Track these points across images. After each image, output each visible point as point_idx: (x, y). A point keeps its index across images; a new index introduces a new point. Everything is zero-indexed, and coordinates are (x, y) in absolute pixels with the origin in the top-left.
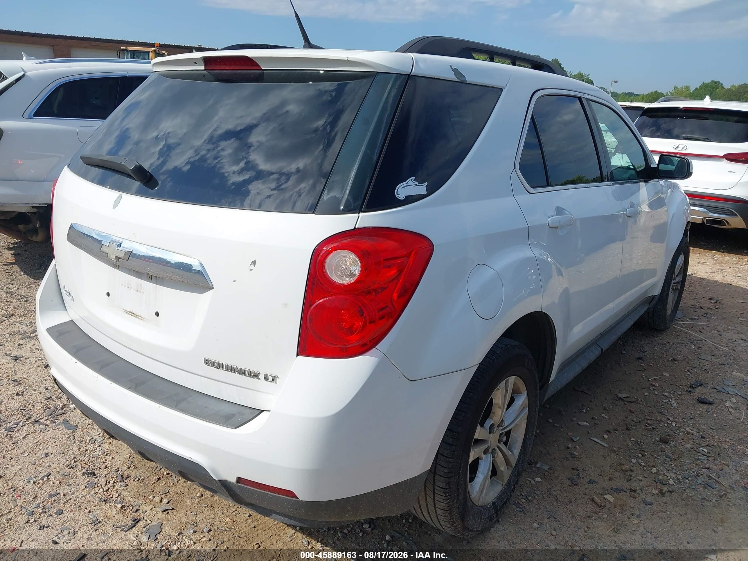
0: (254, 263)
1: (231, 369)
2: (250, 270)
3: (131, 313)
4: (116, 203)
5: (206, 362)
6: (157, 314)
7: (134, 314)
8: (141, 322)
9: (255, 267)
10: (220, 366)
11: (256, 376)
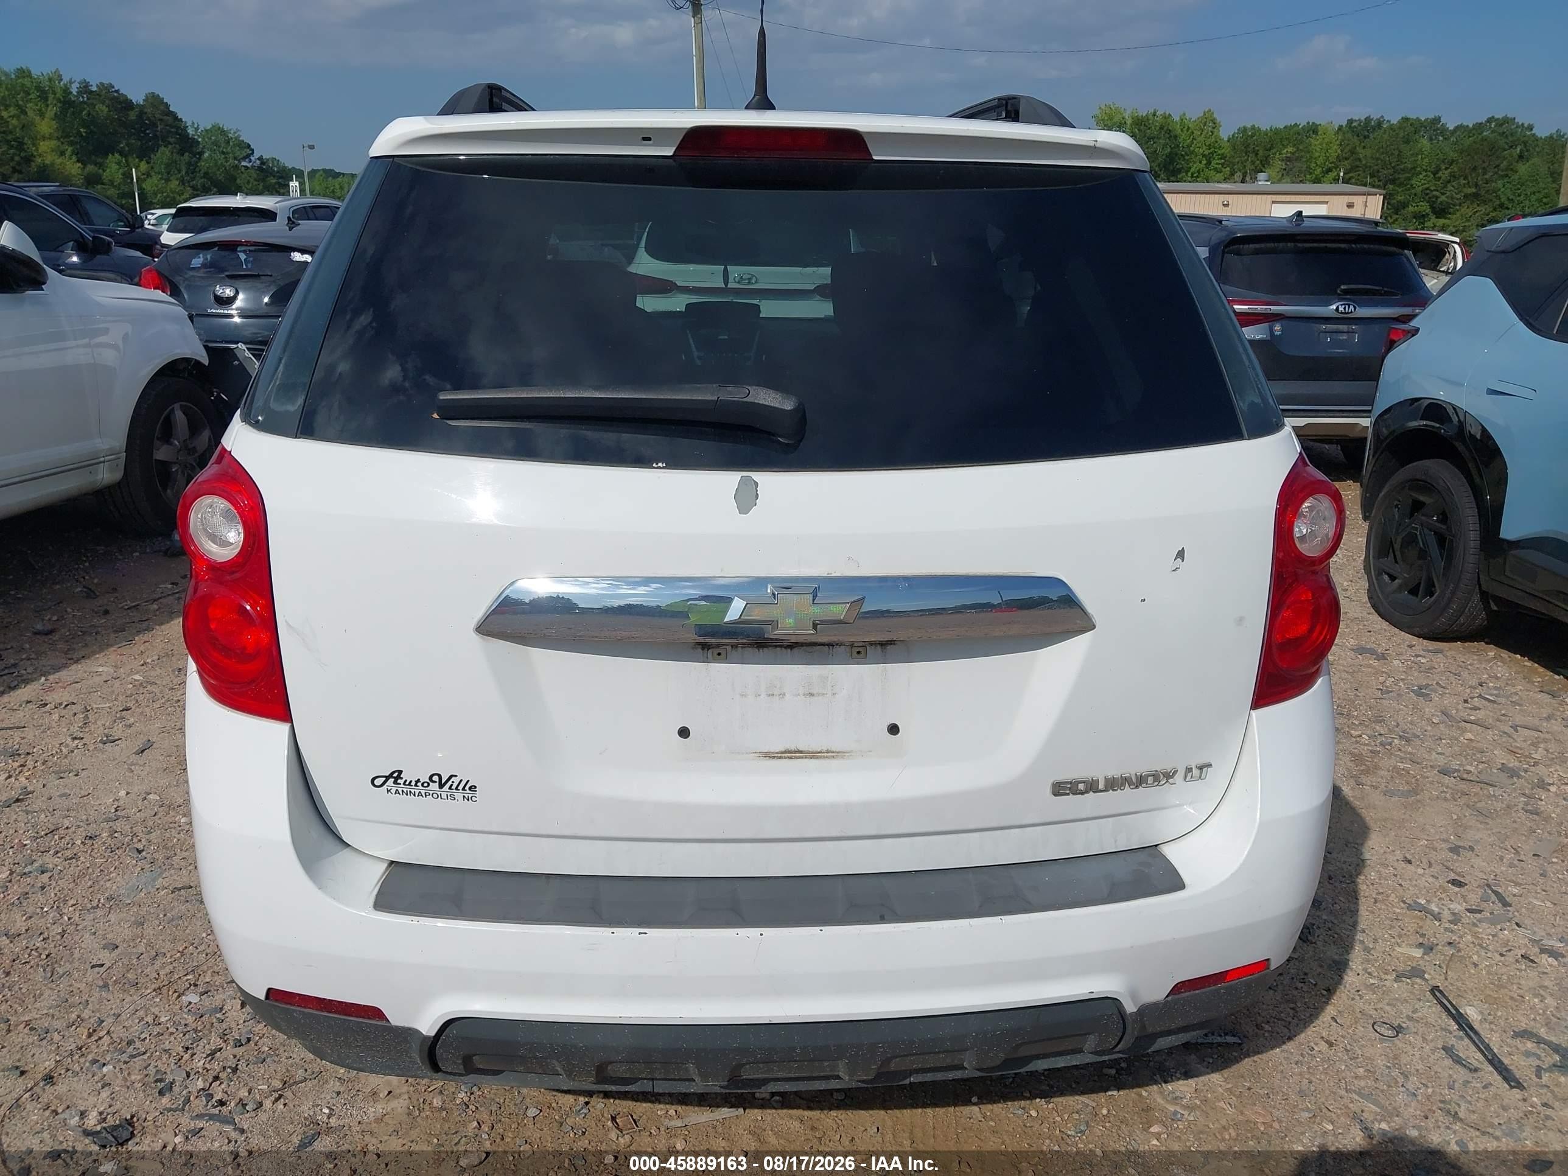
0: (1181, 554)
1: (1113, 784)
2: (1174, 570)
3: (790, 752)
4: (746, 499)
5: (1060, 789)
6: (894, 729)
7: (801, 752)
8: (834, 763)
9: (1183, 561)
10: (1092, 786)
11: (1169, 776)
